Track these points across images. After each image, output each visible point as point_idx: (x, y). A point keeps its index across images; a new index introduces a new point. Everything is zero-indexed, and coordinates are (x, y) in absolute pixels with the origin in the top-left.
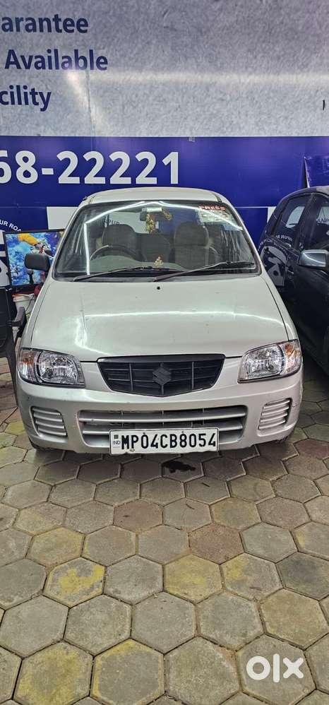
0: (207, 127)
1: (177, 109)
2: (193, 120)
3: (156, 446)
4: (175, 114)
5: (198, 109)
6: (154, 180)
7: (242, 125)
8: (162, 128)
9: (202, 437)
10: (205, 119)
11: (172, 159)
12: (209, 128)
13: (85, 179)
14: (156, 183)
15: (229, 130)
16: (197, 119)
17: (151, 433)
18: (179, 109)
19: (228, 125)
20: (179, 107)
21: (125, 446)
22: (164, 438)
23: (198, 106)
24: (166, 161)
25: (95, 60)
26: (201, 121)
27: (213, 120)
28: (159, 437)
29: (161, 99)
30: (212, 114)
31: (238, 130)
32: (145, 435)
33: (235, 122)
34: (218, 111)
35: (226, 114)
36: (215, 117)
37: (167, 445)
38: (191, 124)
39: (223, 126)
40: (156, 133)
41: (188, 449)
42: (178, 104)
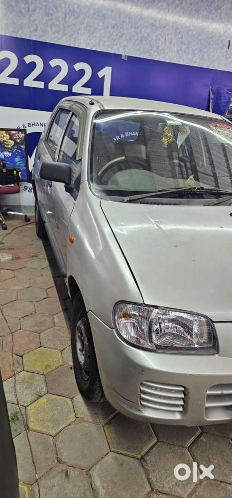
0: (138, 48)
1: (114, 27)
2: (126, 40)
4: (112, 31)
5: (132, 30)
6: (88, 91)
7: (166, 51)
8: (100, 42)
10: (137, 40)
11: (106, 73)
12: (139, 50)
13: (24, 81)
14: (90, 94)
15: (156, 54)
16: (130, 39)
18: (115, 27)
19: (155, 49)
20: (116, 24)
23: (132, 27)
24: (100, 74)
26: (133, 41)
27: (144, 42)
29: (101, 14)
30: (143, 37)
31: (163, 55)
33: (161, 48)
34: (149, 35)
35: (155, 38)
36: (145, 40)
38: (125, 42)
39: (151, 50)
40: (94, 46)
42: (115, 22)
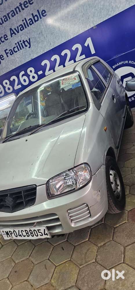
0: (101, 16)
1: (83, 16)
2: (92, 17)
3: (21, 236)
4: (83, 19)
5: (93, 10)
6: (84, 56)
7: (119, 6)
8: (79, 29)
9: (39, 231)
10: (98, 13)
11: (89, 42)
12: (101, 17)
14: (85, 57)
15: (113, 12)
16: (94, 16)
17: (17, 230)
18: (84, 16)
19: (111, 10)
20: (83, 14)
21: (8, 236)
22: (22, 232)
23: (92, 9)
24: (86, 45)
25: (41, 14)
26: (96, 15)
27: (103, 11)
28: (20, 231)
29: (74, 15)
30: (101, 8)
31: (117, 9)
32: (14, 231)
33: (114, 6)
34: (104, 5)
35: (108, 4)
36: (103, 10)
37: (25, 235)
38: (92, 20)
39: (109, 12)
40: (77, 34)
41: (35, 238)
42: (82, 13)
